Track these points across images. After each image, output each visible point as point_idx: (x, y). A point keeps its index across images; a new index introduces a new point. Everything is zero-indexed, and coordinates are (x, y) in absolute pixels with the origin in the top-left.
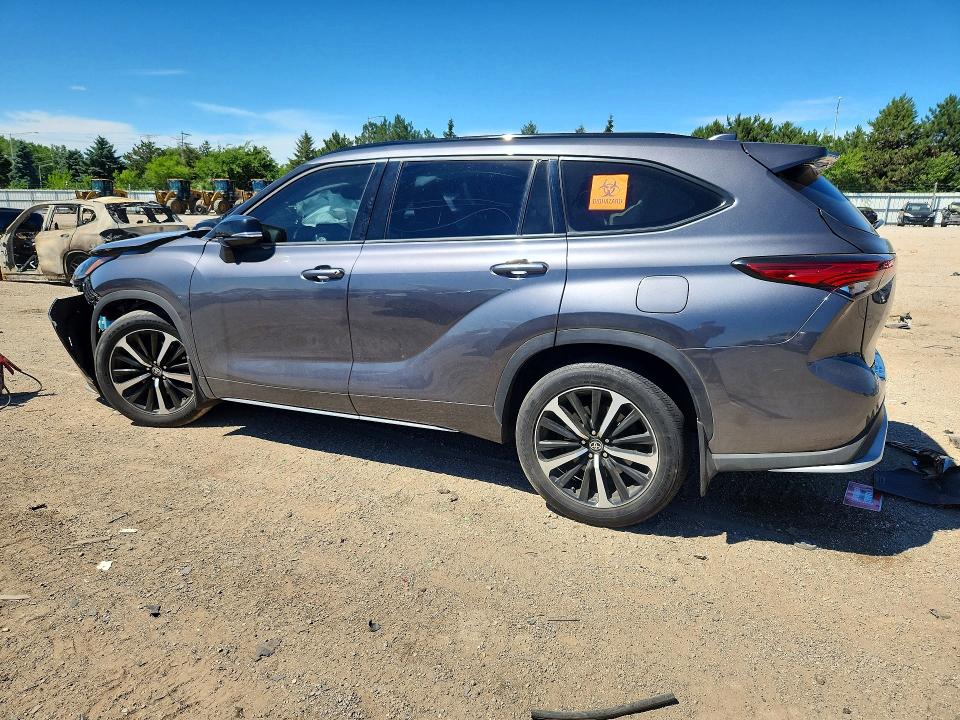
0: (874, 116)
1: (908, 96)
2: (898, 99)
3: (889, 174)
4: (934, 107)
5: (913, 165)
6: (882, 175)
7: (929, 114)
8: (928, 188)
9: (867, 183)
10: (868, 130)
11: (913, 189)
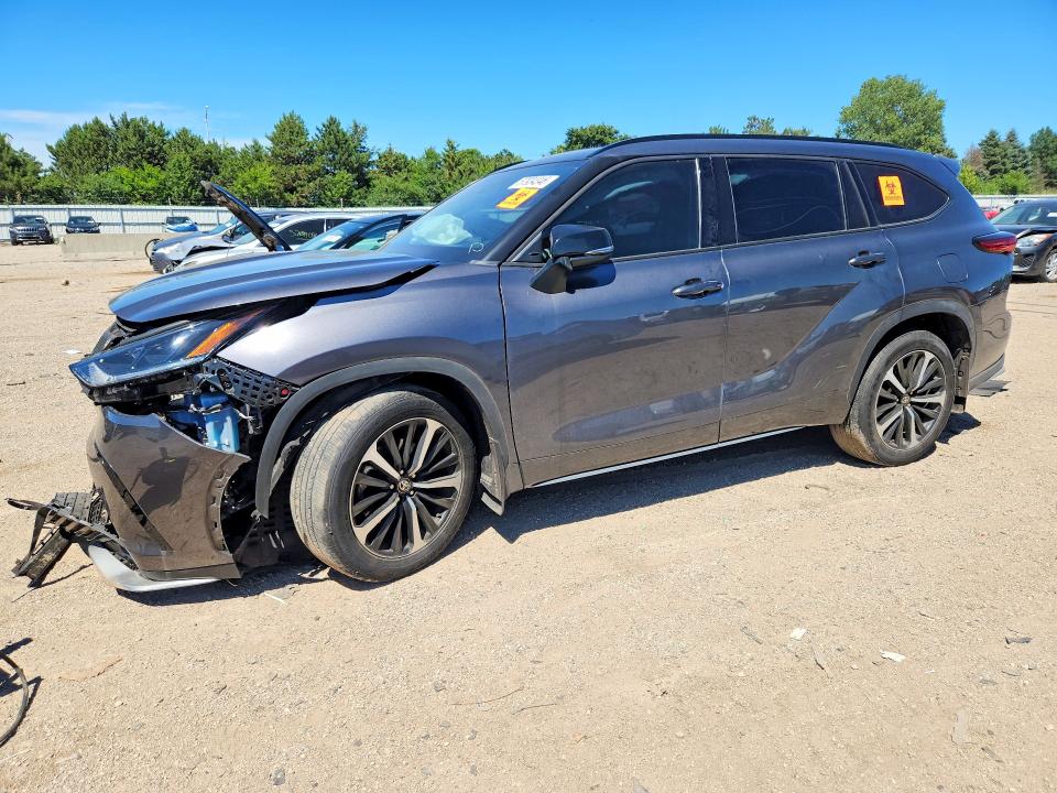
0: (271, 130)
1: (297, 113)
2: (288, 115)
3: (299, 189)
4: (321, 127)
5: (317, 182)
6: (292, 190)
7: (317, 132)
8: (335, 204)
9: (281, 198)
10: (266, 144)
11: (323, 205)
